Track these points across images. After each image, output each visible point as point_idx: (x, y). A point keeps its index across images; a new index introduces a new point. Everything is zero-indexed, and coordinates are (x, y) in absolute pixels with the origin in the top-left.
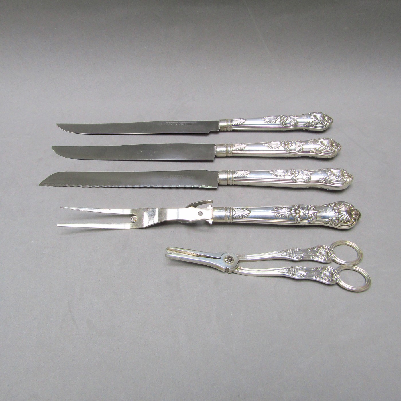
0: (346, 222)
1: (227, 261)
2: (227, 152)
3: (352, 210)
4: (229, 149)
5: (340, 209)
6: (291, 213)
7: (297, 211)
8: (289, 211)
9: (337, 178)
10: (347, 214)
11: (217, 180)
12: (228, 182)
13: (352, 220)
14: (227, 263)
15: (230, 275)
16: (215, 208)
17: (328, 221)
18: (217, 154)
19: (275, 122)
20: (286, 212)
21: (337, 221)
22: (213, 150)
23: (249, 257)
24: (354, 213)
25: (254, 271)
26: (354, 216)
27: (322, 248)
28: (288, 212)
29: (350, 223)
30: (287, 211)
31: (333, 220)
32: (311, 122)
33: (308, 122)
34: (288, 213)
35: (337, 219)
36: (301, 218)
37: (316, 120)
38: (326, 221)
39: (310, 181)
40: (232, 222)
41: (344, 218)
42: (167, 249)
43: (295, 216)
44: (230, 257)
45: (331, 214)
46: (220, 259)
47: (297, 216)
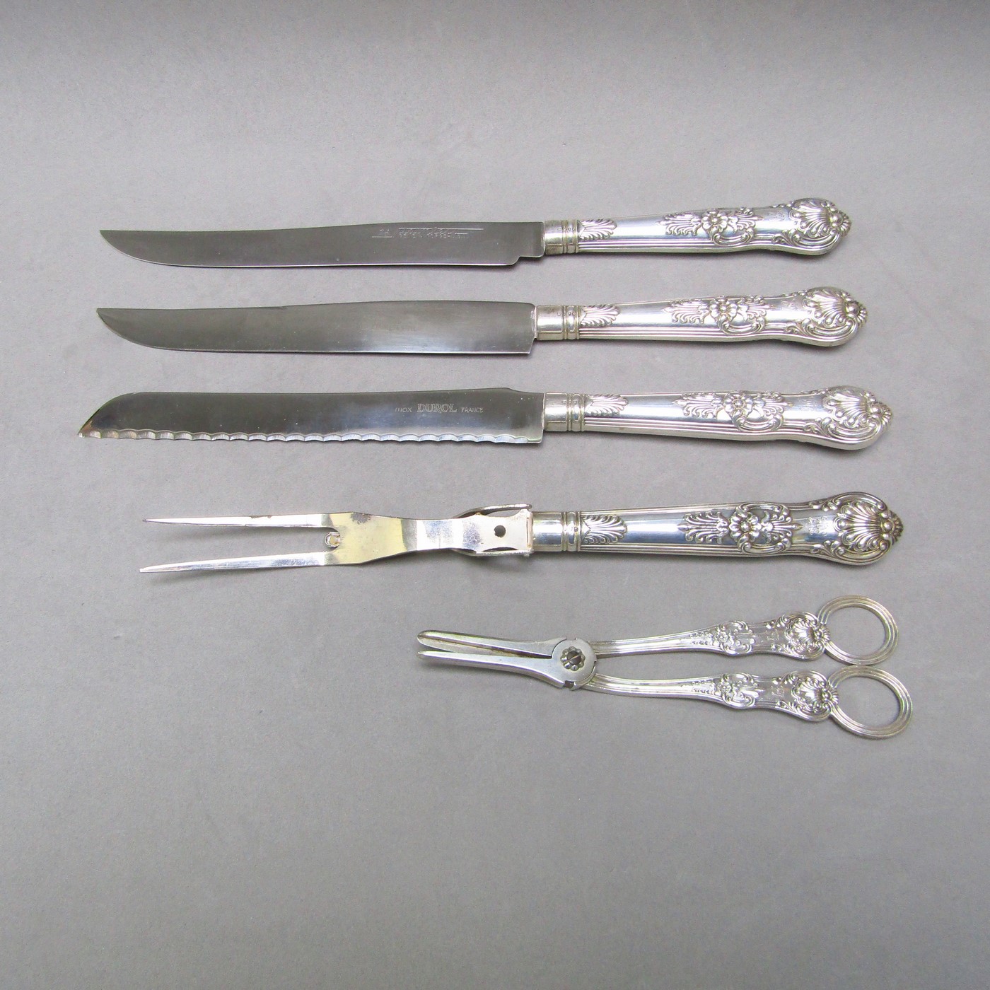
0: (865, 551)
1: (568, 664)
2: (566, 328)
3: (883, 518)
4: (571, 320)
5: (855, 520)
6: (730, 531)
7: (745, 526)
8: (723, 525)
9: (851, 420)
10: (869, 532)
11: (540, 419)
12: (570, 425)
13: (881, 544)
14: (567, 667)
15: (574, 693)
16: (536, 515)
17: (819, 549)
18: (539, 334)
19: (695, 231)
20: (717, 527)
21: (842, 550)
22: (529, 321)
23: (620, 645)
24: (886, 525)
25: (633, 684)
26: (885, 536)
27: (800, 620)
28: (722, 527)
29: (874, 554)
30: (718, 525)
31: (834, 546)
32: (792, 232)
33: (786, 233)
34: (721, 530)
35: (842, 545)
36: (752, 544)
37: (806, 227)
38: (816, 549)
39: (781, 428)
40: (579, 550)
41: (862, 542)
42: (419, 636)
43: (739, 537)
44: (576, 654)
45: (828, 526)
46: (551, 657)
47: (744, 537)
